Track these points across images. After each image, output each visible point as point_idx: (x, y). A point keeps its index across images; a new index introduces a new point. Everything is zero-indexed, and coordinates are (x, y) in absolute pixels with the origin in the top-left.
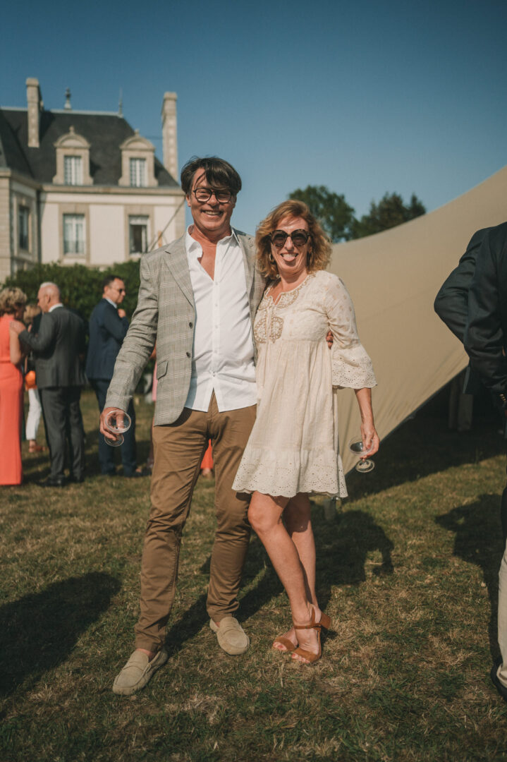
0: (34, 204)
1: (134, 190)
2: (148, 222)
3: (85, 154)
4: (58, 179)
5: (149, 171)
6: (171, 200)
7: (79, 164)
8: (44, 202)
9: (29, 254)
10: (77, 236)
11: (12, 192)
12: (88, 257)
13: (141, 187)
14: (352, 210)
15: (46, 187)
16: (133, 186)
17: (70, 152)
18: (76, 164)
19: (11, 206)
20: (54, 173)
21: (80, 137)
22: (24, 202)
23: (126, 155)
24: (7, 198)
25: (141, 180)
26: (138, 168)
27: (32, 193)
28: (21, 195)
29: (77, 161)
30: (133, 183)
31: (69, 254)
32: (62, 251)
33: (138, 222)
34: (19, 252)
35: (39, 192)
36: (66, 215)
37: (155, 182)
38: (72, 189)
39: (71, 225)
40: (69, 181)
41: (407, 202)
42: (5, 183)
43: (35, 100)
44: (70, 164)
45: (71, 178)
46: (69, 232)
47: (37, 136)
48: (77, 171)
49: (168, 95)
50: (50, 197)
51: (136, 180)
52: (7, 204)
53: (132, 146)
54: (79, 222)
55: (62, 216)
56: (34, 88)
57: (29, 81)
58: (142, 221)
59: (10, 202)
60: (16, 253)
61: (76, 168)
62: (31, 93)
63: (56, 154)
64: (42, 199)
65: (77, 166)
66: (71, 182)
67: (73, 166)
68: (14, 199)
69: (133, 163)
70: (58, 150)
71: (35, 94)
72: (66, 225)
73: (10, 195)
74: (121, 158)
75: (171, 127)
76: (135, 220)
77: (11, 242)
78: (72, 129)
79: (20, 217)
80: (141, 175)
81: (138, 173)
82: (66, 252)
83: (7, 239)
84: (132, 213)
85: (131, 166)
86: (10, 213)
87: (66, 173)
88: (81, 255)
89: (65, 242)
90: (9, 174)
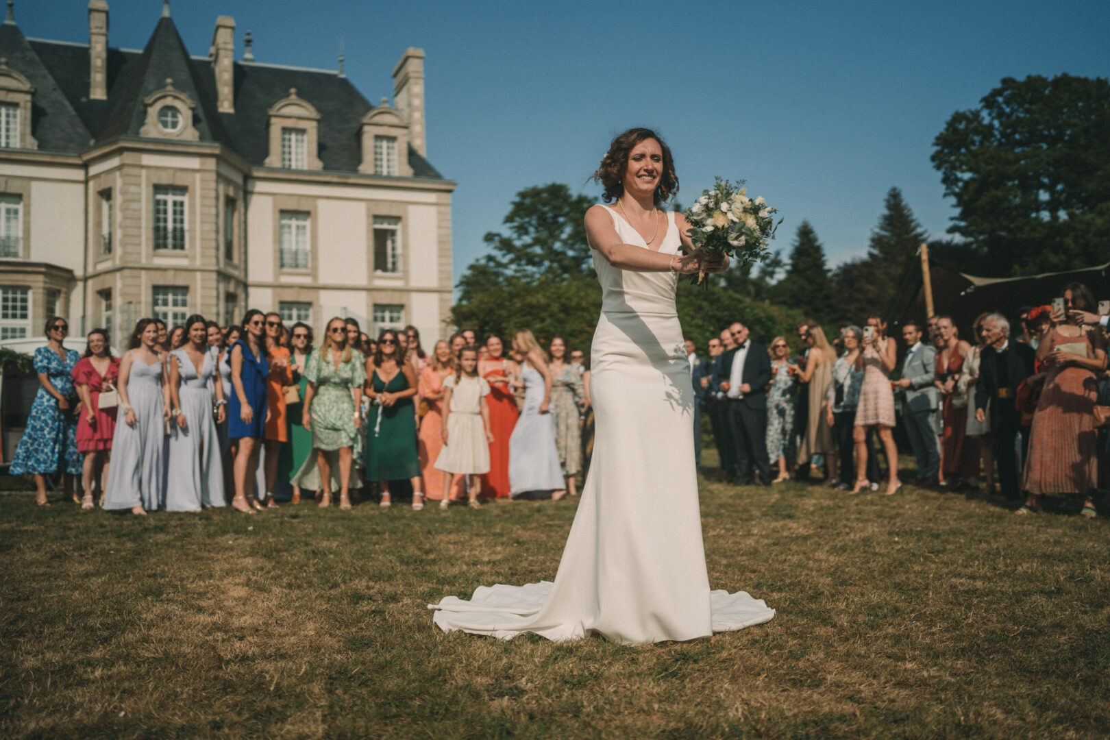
0: (241, 194)
1: (379, 182)
2: (398, 228)
3: (312, 127)
4: (273, 160)
5: (400, 155)
6: (432, 197)
7: (302, 141)
8: (252, 193)
9: (236, 267)
10: (297, 243)
11: (220, 177)
12: (315, 277)
13: (389, 177)
15: (257, 173)
16: (377, 176)
17: (289, 123)
18: (297, 141)
19: (217, 198)
20: (266, 153)
21: (304, 103)
22: (231, 192)
23: (369, 132)
24: (213, 185)
25: (389, 167)
26: (385, 151)
27: (239, 179)
28: (228, 182)
29: (300, 137)
30: (379, 169)
31: (286, 270)
32: (278, 264)
33: (385, 226)
34: (226, 264)
35: (247, 177)
36: (284, 213)
37: (408, 171)
38: (294, 177)
39: (290, 226)
40: (287, 163)
42: (211, 164)
43: (230, 46)
44: (290, 140)
45: (290, 160)
46: (286, 237)
47: (230, 97)
48: (299, 150)
49: (411, 51)
50: (260, 186)
51: (381, 166)
52: (213, 194)
53: (378, 119)
54: (301, 223)
55: (278, 215)
56: (229, 31)
57: (221, 20)
58: (389, 224)
59: (217, 190)
60: (222, 265)
61: (297, 147)
62: (224, 37)
63: (268, 125)
64: (249, 188)
65: (300, 144)
66: (290, 166)
67: (293, 143)
68: (221, 188)
69: (378, 144)
70: (273, 120)
71: (229, 39)
72: (282, 227)
73: (217, 182)
74: (358, 135)
75: (417, 96)
76: (382, 223)
77: (217, 249)
78: (293, 90)
79: (226, 214)
80: (388, 160)
81: (385, 157)
82: (282, 266)
83: (213, 244)
84: (377, 213)
85: (376, 147)
86: (217, 207)
87: (284, 153)
88: (304, 271)
89: (281, 252)
90: (217, 151)
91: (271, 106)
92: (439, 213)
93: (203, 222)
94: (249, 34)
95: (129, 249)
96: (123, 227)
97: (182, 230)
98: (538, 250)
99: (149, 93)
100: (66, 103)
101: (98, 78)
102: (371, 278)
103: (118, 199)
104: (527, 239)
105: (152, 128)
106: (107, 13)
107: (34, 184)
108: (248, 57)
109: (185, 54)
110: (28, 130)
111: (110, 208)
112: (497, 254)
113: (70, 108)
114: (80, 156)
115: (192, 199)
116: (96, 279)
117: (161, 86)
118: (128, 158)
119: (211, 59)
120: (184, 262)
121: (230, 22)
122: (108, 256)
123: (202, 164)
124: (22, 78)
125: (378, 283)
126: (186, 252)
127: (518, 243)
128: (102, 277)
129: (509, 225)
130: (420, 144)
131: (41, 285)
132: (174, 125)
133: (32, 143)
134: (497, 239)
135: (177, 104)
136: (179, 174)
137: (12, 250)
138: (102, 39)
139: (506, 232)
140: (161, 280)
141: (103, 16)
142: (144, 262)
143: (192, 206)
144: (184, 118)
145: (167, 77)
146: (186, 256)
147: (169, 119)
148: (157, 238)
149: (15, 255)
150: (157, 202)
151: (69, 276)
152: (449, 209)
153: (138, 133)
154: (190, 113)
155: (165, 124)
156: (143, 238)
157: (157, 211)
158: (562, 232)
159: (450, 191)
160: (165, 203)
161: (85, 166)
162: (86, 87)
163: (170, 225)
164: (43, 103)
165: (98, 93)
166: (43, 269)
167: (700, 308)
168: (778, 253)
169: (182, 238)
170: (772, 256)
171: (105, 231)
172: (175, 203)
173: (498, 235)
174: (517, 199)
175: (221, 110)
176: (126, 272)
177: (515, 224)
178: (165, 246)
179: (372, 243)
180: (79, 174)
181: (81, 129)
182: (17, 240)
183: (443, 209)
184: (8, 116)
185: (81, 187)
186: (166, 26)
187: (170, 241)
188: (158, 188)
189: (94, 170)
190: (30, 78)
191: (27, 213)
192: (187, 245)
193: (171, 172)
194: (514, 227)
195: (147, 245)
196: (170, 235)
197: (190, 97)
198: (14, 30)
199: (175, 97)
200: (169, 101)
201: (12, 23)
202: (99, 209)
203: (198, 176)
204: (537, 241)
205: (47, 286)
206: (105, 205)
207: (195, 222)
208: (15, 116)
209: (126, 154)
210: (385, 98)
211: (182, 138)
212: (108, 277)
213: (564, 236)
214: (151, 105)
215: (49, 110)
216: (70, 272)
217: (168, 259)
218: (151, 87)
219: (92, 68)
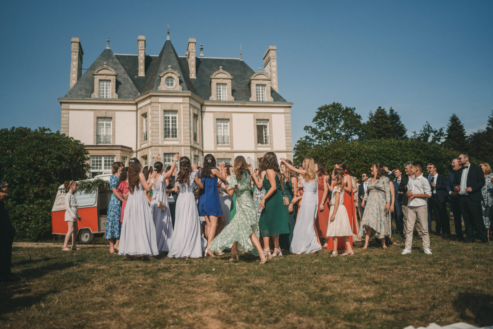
0: (200, 112)
1: (259, 104)
2: (268, 124)
3: (229, 82)
4: (213, 97)
5: (267, 92)
6: (282, 110)
8: (204, 112)
9: (198, 144)
10: (224, 133)
11: (190, 105)
12: (232, 148)
13: (263, 102)
14: (359, 117)
15: (206, 103)
16: (258, 102)
17: (220, 81)
18: (223, 89)
19: (190, 115)
20: (210, 95)
21: (226, 72)
22: (196, 113)
23: (254, 83)
24: (188, 109)
25: (262, 98)
26: (261, 91)
27: (199, 106)
28: (195, 107)
29: (224, 87)
30: (258, 99)
31: (219, 145)
32: (216, 142)
33: (262, 124)
34: (194, 143)
35: (202, 105)
36: (218, 120)
37: (271, 99)
38: (222, 104)
39: (221, 126)
41: (388, 113)
42: (187, 100)
43: (194, 51)
44: (220, 88)
45: (220, 97)
46: (219, 130)
47: (195, 72)
48: (224, 93)
49: (271, 47)
50: (208, 109)
51: (260, 98)
52: (188, 113)
53: (257, 77)
54: (225, 124)
55: (215, 120)
56: (194, 44)
57: (191, 40)
58: (263, 123)
59: (190, 111)
60: (192, 144)
61: (223, 91)
62: (192, 47)
63: (211, 82)
64: (203, 110)
65: (224, 90)
66: (220, 99)
67: (221, 90)
68: (191, 110)
69: (258, 88)
70: (213, 80)
71: (194, 48)
72: (217, 126)
73: (190, 108)
74: (249, 85)
75: (274, 67)
76: (261, 123)
77: (190, 136)
78: (221, 67)
79: (194, 121)
80: (262, 95)
81: (261, 94)
82: (218, 143)
83: (189, 134)
84: (258, 118)
85: (257, 89)
86: (190, 118)
87: (217, 94)
88: (227, 145)
89: (217, 137)
90: (190, 95)
91: (212, 74)
92: (285, 117)
93: (184, 125)
94: (202, 46)
95: (154, 138)
96: (152, 129)
97: (176, 129)
98: (329, 132)
99: (161, 72)
100: (129, 79)
101: (141, 68)
102: (256, 147)
103: (149, 117)
104: (323, 128)
105: (163, 86)
106: (145, 41)
107: (116, 113)
108: (202, 55)
109: (176, 56)
110: (114, 90)
111: (146, 121)
112: (310, 135)
113: (131, 81)
114: (134, 100)
115: (180, 115)
116: (141, 151)
117: (166, 68)
118: (153, 99)
119: (187, 57)
120: (176, 143)
121: (194, 40)
122: (145, 141)
123: (183, 101)
124: (112, 69)
125: (259, 149)
126: (177, 138)
127: (319, 130)
128: (143, 150)
129: (315, 122)
130: (275, 87)
131: (119, 154)
132: (172, 84)
133: (116, 96)
134: (310, 128)
135: (173, 75)
136: (173, 105)
137: (108, 141)
138: (143, 52)
139: (314, 126)
140: (167, 151)
141: (144, 41)
142: (160, 143)
143: (180, 118)
144: (176, 81)
145: (169, 65)
146: (177, 140)
147: (170, 82)
148: (165, 133)
149: (109, 142)
150: (166, 118)
151: (130, 150)
152: (289, 115)
153: (157, 89)
154: (178, 79)
155: (168, 84)
156: (160, 133)
157: (166, 121)
158: (340, 124)
159: (290, 107)
160: (169, 118)
161: (136, 104)
162: (137, 71)
163: (171, 127)
164: (120, 80)
165: (142, 74)
166: (120, 148)
167: (419, 152)
168: (441, 130)
169: (176, 133)
170: (439, 131)
171: (144, 131)
172: (172, 118)
173: (310, 127)
174: (319, 111)
175: (191, 78)
176: (153, 148)
177: (318, 122)
178: (169, 137)
179: (256, 132)
180: (134, 108)
181: (135, 89)
182: (110, 136)
183: (287, 115)
184: (107, 85)
185: (135, 113)
186: (168, 44)
187: (171, 134)
188: (165, 111)
189: (140, 105)
190: (115, 69)
191: (114, 125)
192: (178, 136)
193: (171, 104)
194: (317, 123)
195: (161, 136)
196: (171, 132)
197: (178, 72)
198: (109, 50)
199: (172, 73)
200: (170, 75)
201: (109, 48)
202: (142, 122)
203: (182, 105)
204: (328, 129)
205: (122, 155)
206: (144, 120)
207: (181, 126)
208: (109, 85)
209: (152, 98)
210: (260, 68)
211: (175, 90)
212: (146, 150)
213: (340, 126)
214: (162, 77)
215: (122, 82)
216: (131, 148)
217: (170, 142)
218: (162, 70)
219: (139, 64)
